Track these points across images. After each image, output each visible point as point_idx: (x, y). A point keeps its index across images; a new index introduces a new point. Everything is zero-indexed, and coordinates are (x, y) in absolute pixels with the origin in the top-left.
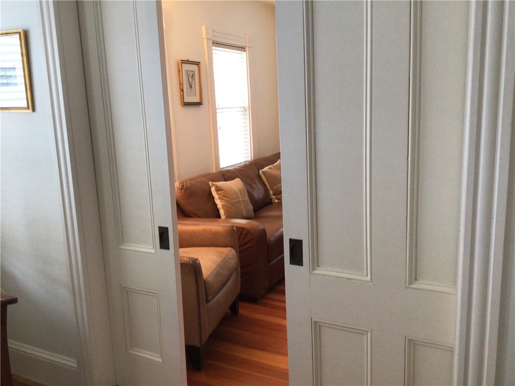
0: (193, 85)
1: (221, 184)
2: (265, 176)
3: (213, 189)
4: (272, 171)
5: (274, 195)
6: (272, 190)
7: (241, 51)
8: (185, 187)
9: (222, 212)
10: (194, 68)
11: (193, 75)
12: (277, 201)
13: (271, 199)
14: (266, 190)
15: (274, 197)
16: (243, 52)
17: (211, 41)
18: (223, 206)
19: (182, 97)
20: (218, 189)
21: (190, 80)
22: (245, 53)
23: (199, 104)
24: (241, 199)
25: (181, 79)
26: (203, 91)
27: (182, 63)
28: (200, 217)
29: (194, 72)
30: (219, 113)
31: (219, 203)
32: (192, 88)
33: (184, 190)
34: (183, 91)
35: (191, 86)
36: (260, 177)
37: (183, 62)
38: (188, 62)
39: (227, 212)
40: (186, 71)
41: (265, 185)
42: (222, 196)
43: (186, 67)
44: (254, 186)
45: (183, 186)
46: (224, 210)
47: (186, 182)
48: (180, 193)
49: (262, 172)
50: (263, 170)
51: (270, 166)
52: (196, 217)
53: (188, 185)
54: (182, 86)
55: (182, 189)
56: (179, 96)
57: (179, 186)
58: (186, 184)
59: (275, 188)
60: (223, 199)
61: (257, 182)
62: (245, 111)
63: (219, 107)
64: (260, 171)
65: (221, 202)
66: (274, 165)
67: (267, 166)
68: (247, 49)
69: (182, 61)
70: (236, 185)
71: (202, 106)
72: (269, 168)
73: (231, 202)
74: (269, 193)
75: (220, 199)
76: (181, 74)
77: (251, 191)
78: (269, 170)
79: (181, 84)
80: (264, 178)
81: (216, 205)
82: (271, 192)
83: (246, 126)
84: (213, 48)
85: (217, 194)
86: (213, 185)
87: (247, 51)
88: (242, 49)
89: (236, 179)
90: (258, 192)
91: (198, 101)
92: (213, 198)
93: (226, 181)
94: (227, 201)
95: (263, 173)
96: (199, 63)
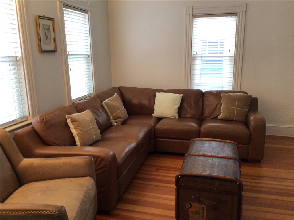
0: (49, 37)
1: (75, 115)
2: (107, 106)
3: (69, 121)
4: (111, 102)
5: (113, 119)
6: (112, 116)
7: (85, 13)
8: (45, 119)
9: (77, 139)
10: (49, 23)
11: (48, 28)
12: (115, 124)
13: (111, 122)
14: (108, 116)
15: (113, 121)
16: (86, 14)
17: (62, 4)
18: (78, 134)
19: (40, 46)
20: (73, 121)
21: (47, 32)
22: (87, 15)
23: (54, 51)
24: (92, 127)
25: (39, 31)
26: (57, 42)
27: (39, 18)
28: (59, 146)
29: (49, 26)
30: (70, 58)
31: (74, 131)
32: (48, 38)
33: (44, 123)
34: (40, 40)
35: (47, 37)
36: (103, 107)
37: (41, 17)
38: (44, 18)
39: (81, 138)
40: (42, 24)
41: (106, 113)
42: (77, 126)
43: (43, 22)
44: (99, 114)
45: (43, 120)
46: (79, 137)
47: (45, 116)
48: (40, 126)
49: (104, 103)
50: (105, 101)
51: (110, 98)
52: (56, 146)
53: (48, 118)
54: (39, 36)
55: (42, 123)
56: (38, 44)
57: (40, 119)
58: (46, 118)
59: (114, 114)
60: (77, 129)
61: (101, 110)
62: (89, 57)
63: (70, 54)
64: (103, 102)
65: (76, 131)
66: (112, 97)
67: (107, 99)
68: (89, 12)
69: (39, 16)
70: (86, 115)
71: (56, 52)
72: (109, 100)
73: (84, 130)
74: (110, 119)
75: (75, 128)
76: (38, 27)
77: (98, 118)
78: (109, 101)
79: (38, 35)
80: (106, 107)
81: (71, 133)
82: (111, 118)
83: (89, 68)
84: (64, 9)
85: (73, 124)
86: (69, 117)
87: (89, 14)
88: (85, 11)
89: (86, 111)
90: (102, 118)
91: (53, 49)
92: (69, 127)
93: (78, 112)
94: (81, 130)
95: (106, 104)
96: (53, 19)
